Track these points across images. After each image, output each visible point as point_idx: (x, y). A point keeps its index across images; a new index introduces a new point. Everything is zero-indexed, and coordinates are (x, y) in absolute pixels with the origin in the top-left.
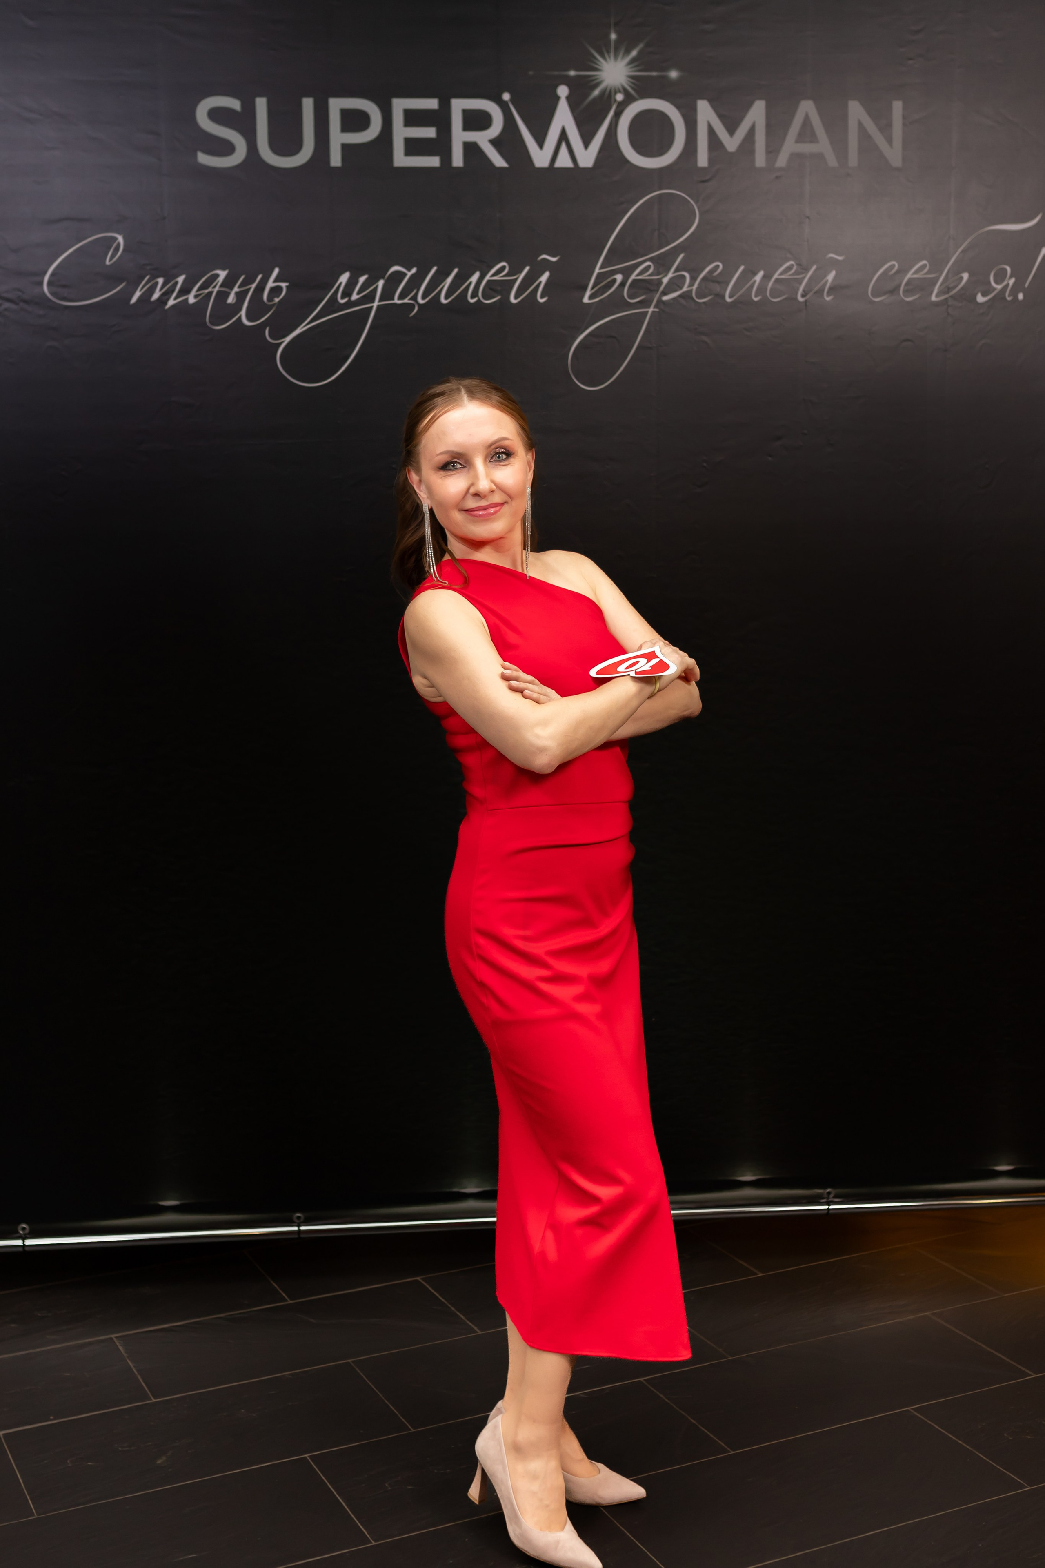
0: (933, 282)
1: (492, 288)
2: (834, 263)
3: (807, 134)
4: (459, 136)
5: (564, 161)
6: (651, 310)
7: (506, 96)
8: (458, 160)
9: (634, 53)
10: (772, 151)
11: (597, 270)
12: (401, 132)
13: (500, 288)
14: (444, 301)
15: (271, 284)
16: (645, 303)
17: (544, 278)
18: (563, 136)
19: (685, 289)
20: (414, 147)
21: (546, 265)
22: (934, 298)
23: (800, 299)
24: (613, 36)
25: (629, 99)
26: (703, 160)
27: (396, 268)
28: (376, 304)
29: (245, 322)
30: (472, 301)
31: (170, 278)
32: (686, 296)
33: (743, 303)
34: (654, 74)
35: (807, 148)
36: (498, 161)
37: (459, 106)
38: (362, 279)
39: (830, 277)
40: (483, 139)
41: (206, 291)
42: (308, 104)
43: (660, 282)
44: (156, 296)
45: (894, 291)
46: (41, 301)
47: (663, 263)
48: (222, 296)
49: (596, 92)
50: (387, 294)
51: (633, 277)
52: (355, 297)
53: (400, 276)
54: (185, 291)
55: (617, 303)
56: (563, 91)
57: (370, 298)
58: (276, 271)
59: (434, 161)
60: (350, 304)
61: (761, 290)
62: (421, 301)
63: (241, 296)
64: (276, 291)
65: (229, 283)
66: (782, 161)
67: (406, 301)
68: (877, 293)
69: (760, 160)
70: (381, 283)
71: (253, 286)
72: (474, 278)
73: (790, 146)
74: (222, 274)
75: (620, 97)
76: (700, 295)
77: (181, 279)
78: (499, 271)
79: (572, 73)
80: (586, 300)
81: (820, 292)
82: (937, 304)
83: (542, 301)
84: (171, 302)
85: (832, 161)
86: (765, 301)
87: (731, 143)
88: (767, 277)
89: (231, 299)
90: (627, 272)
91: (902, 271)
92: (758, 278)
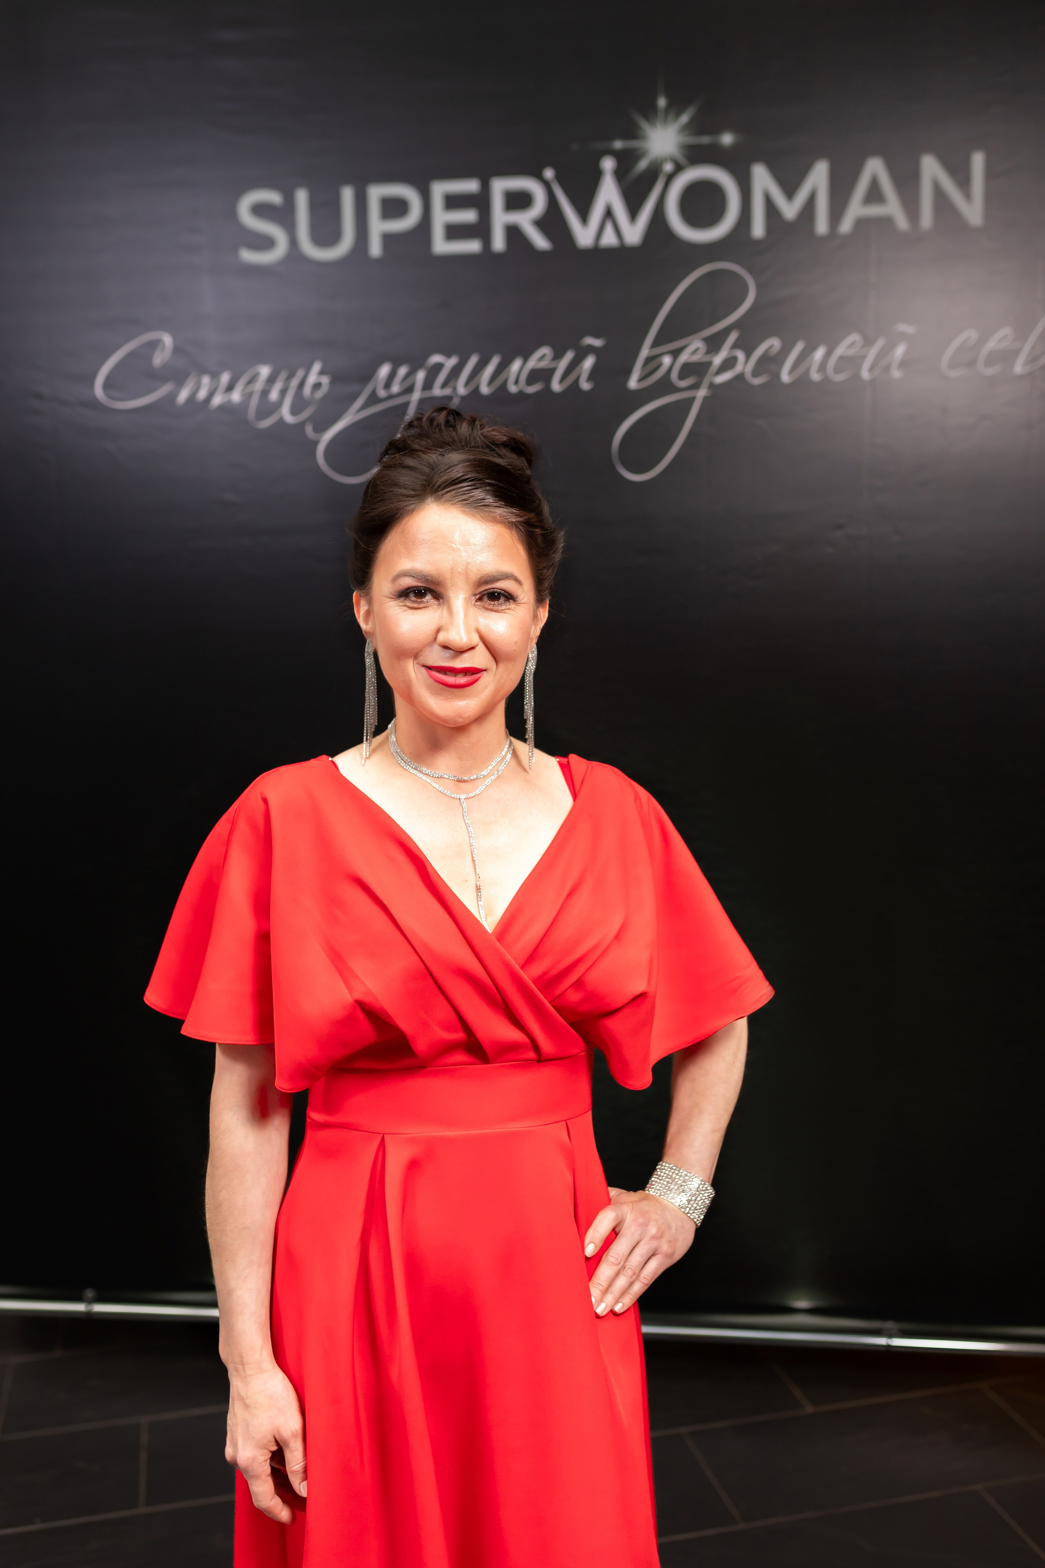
0: (1016, 353)
1: (535, 376)
2: (904, 337)
3: (874, 195)
4: (500, 218)
5: (609, 239)
6: (702, 393)
7: (549, 173)
8: (499, 243)
9: (685, 118)
10: (836, 215)
11: (645, 352)
12: (441, 218)
13: (541, 375)
14: (485, 390)
15: (312, 379)
16: (696, 386)
17: (589, 363)
18: (609, 214)
19: (739, 368)
20: (454, 232)
21: (590, 349)
22: (1018, 368)
23: (865, 375)
24: (662, 102)
25: (679, 168)
26: (758, 229)
27: (436, 359)
28: (416, 396)
29: (289, 418)
30: (513, 389)
31: (215, 376)
32: (740, 377)
33: (802, 382)
34: (705, 140)
35: (874, 211)
36: (540, 242)
37: (500, 186)
38: (403, 371)
39: (900, 351)
40: (525, 220)
41: (250, 388)
42: (347, 195)
43: (709, 364)
44: (202, 394)
45: (972, 363)
46: (95, 404)
47: (714, 344)
48: (265, 393)
49: (643, 165)
50: (428, 385)
51: (684, 358)
52: (395, 388)
53: (439, 367)
54: (230, 388)
55: (664, 386)
56: (608, 164)
57: (410, 390)
58: (317, 367)
59: (473, 246)
60: (391, 397)
61: (822, 367)
62: (462, 390)
63: (283, 393)
64: (317, 386)
65: (271, 380)
66: (846, 226)
67: (447, 391)
68: (953, 365)
69: (822, 226)
70: (421, 376)
71: (295, 383)
72: (516, 365)
73: (856, 209)
74: (265, 371)
75: (668, 167)
76: (756, 373)
77: (225, 378)
78: (541, 357)
79: (618, 145)
80: (633, 383)
81: (887, 369)
82: (1021, 377)
83: (585, 386)
84: (217, 400)
85: (902, 223)
86: (826, 380)
87: (790, 210)
88: (828, 355)
89: (274, 395)
90: (676, 353)
91: (982, 341)
92: (819, 354)
